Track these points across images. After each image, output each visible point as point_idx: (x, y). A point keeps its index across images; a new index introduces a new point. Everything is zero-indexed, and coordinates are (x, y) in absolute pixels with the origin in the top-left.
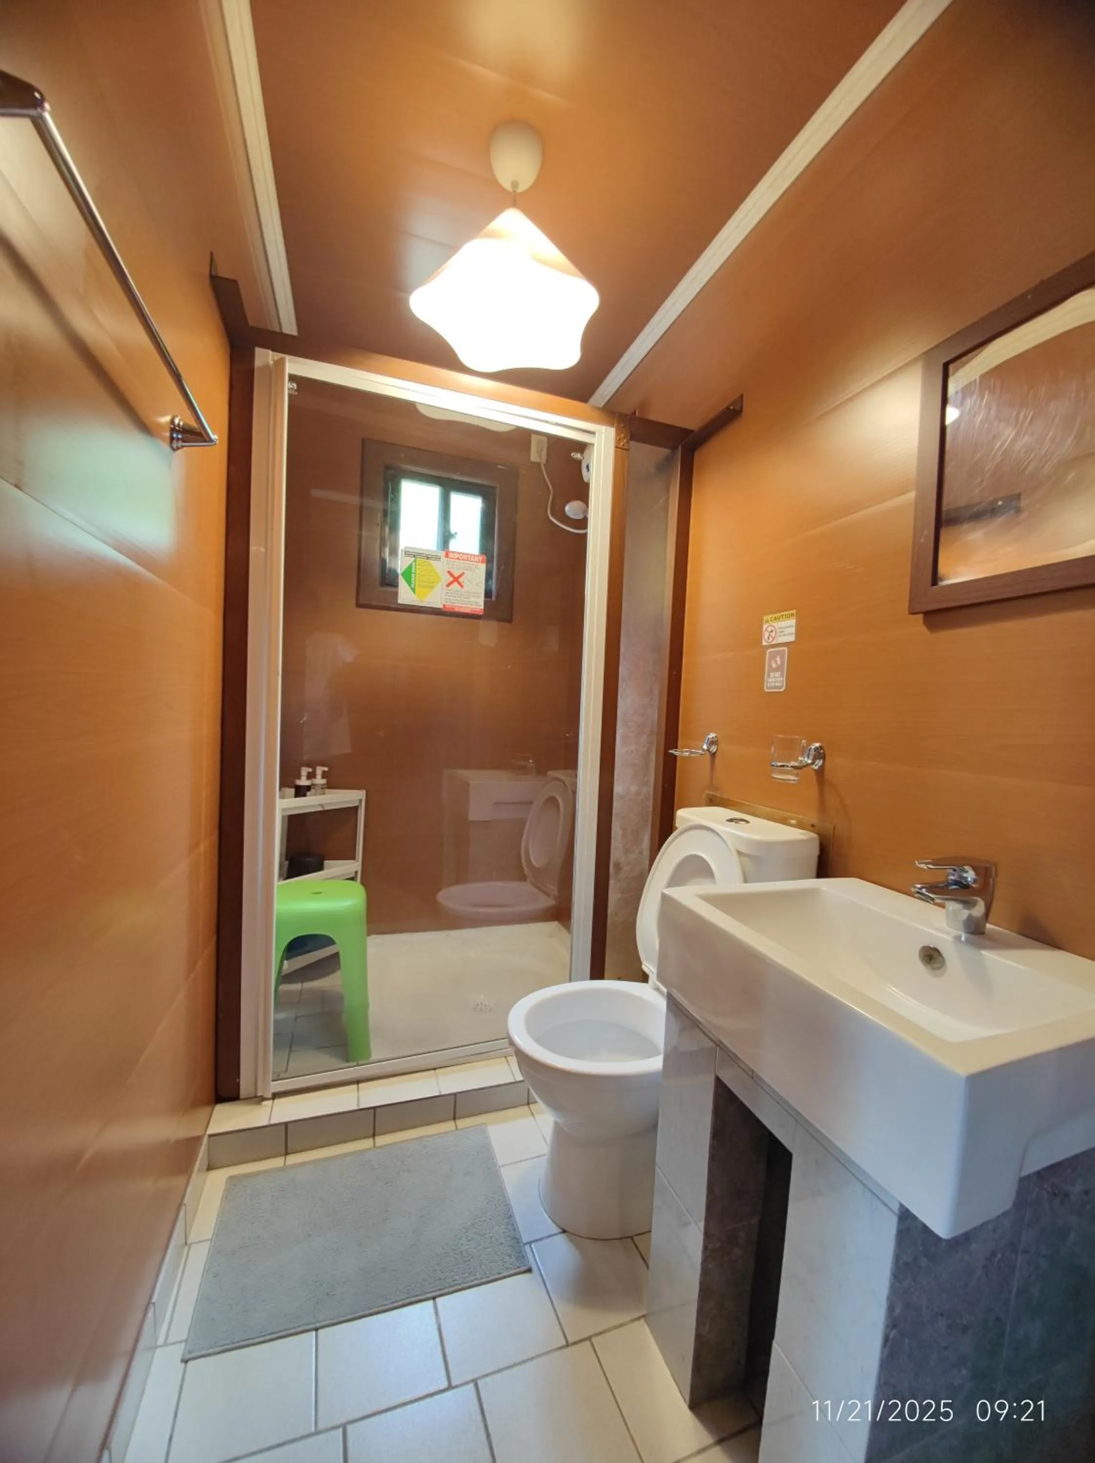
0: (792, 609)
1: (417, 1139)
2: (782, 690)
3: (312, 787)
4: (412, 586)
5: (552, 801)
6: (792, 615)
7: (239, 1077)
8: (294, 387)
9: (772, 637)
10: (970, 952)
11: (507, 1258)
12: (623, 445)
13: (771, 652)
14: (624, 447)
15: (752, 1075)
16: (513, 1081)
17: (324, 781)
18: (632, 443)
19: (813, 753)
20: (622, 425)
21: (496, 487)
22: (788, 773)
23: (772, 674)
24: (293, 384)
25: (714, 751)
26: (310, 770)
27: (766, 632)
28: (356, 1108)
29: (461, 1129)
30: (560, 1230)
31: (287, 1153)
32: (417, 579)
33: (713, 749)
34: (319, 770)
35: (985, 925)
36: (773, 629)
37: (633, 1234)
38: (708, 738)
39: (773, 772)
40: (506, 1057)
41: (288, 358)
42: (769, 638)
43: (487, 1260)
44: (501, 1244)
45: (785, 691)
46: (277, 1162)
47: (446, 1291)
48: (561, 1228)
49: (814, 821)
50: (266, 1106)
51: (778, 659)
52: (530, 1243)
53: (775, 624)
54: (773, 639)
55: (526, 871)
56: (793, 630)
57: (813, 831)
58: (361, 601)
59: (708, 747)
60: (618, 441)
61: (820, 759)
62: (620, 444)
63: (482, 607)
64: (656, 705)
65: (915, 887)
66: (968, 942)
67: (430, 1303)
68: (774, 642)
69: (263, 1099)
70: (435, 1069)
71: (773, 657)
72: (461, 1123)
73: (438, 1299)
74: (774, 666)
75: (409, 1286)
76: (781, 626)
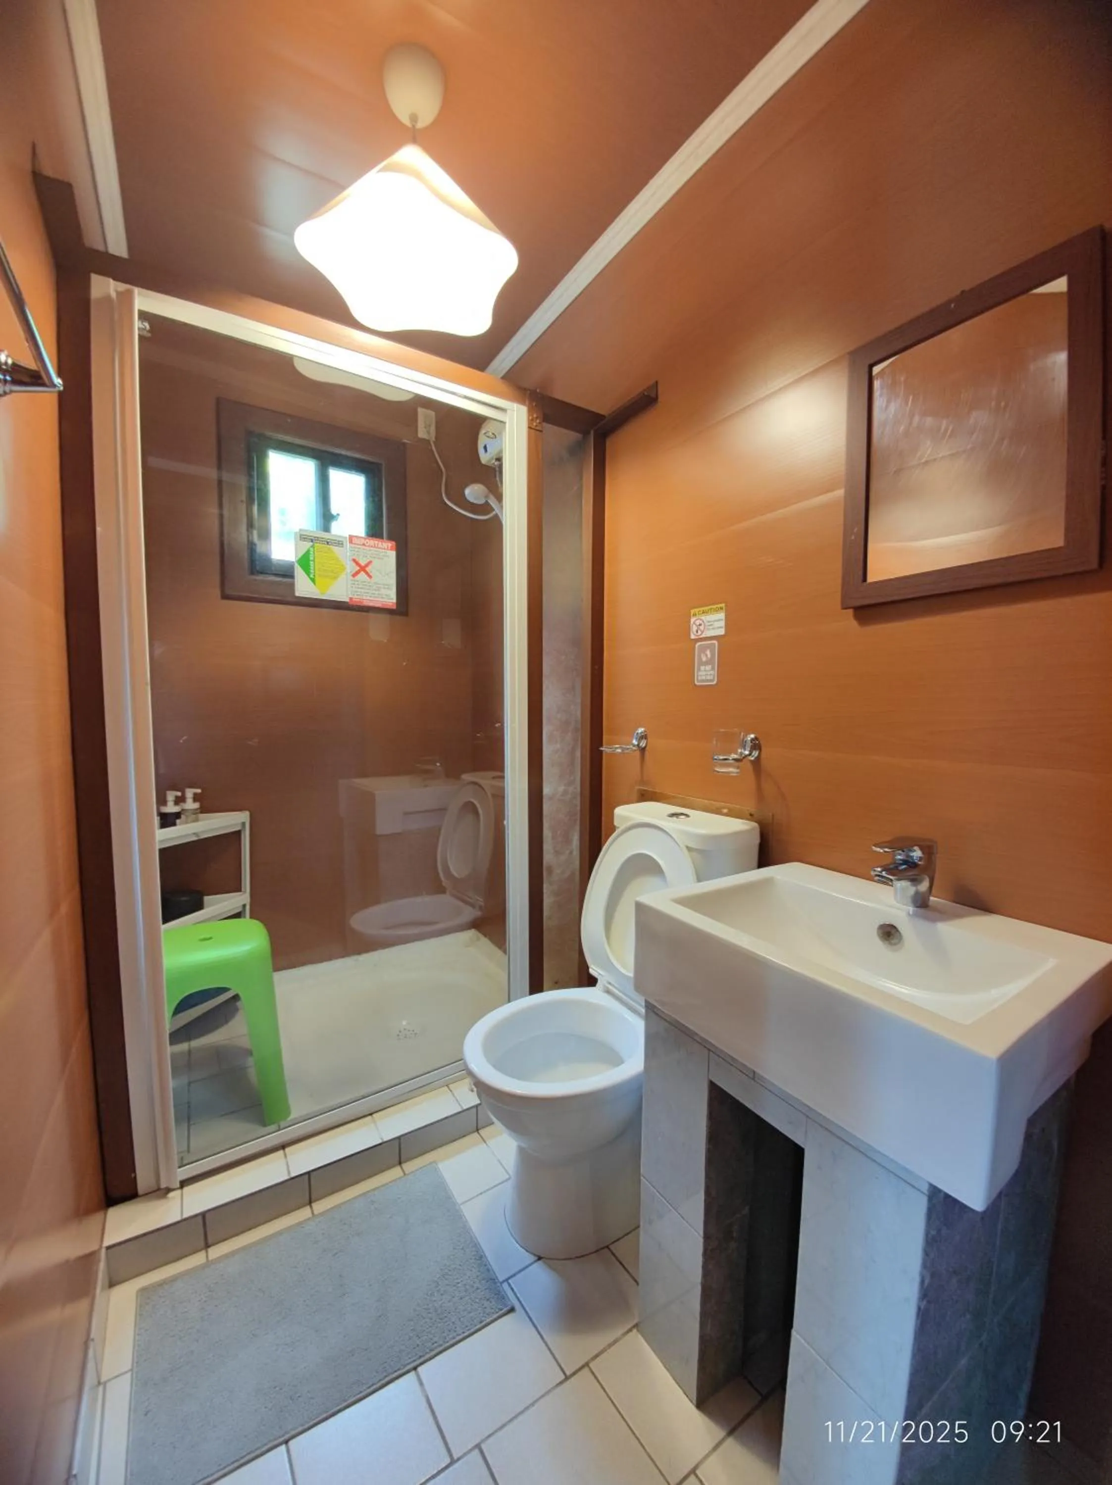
0: (721, 603)
1: (360, 1195)
2: (715, 682)
3: (182, 812)
4: (312, 576)
5: (470, 808)
6: (721, 608)
7: (134, 1171)
8: (146, 327)
9: (701, 630)
10: (924, 925)
11: (486, 1304)
12: (536, 426)
13: (701, 645)
14: (537, 428)
15: (754, 1076)
16: (460, 1110)
17: (196, 805)
18: (544, 424)
19: (749, 744)
20: (534, 404)
21: (381, 464)
22: (729, 765)
23: (702, 668)
24: (144, 323)
25: (644, 745)
26: (179, 794)
27: (694, 626)
28: (286, 1177)
29: (408, 1174)
30: (536, 1258)
31: (207, 1246)
32: (317, 568)
33: (643, 744)
34: (190, 793)
35: (929, 899)
36: (701, 622)
37: (608, 1244)
38: (638, 733)
39: (715, 766)
40: (447, 1086)
41: (136, 290)
42: (697, 632)
43: (465, 1310)
44: (478, 1289)
45: (717, 684)
46: (197, 1259)
47: (428, 1356)
48: (535, 1255)
49: (753, 811)
50: (173, 1198)
51: (708, 653)
52: (507, 1280)
53: (703, 618)
54: (702, 632)
55: (445, 882)
56: (722, 624)
57: (752, 821)
58: (229, 592)
59: (638, 742)
60: (531, 421)
61: (755, 749)
62: (532, 424)
63: (395, 601)
64: (579, 700)
65: (875, 871)
66: (915, 915)
67: (412, 1374)
68: (703, 636)
69: (169, 1190)
70: (371, 1114)
71: (703, 649)
72: (409, 1166)
73: (420, 1369)
74: (704, 659)
75: (386, 1362)
76: (710, 620)
